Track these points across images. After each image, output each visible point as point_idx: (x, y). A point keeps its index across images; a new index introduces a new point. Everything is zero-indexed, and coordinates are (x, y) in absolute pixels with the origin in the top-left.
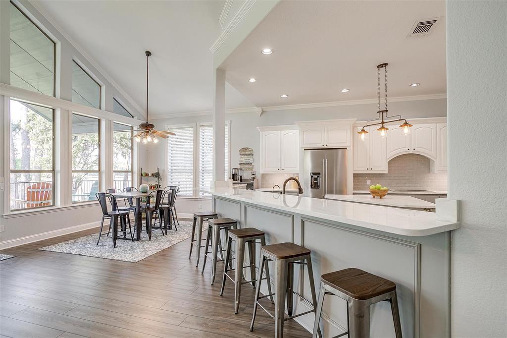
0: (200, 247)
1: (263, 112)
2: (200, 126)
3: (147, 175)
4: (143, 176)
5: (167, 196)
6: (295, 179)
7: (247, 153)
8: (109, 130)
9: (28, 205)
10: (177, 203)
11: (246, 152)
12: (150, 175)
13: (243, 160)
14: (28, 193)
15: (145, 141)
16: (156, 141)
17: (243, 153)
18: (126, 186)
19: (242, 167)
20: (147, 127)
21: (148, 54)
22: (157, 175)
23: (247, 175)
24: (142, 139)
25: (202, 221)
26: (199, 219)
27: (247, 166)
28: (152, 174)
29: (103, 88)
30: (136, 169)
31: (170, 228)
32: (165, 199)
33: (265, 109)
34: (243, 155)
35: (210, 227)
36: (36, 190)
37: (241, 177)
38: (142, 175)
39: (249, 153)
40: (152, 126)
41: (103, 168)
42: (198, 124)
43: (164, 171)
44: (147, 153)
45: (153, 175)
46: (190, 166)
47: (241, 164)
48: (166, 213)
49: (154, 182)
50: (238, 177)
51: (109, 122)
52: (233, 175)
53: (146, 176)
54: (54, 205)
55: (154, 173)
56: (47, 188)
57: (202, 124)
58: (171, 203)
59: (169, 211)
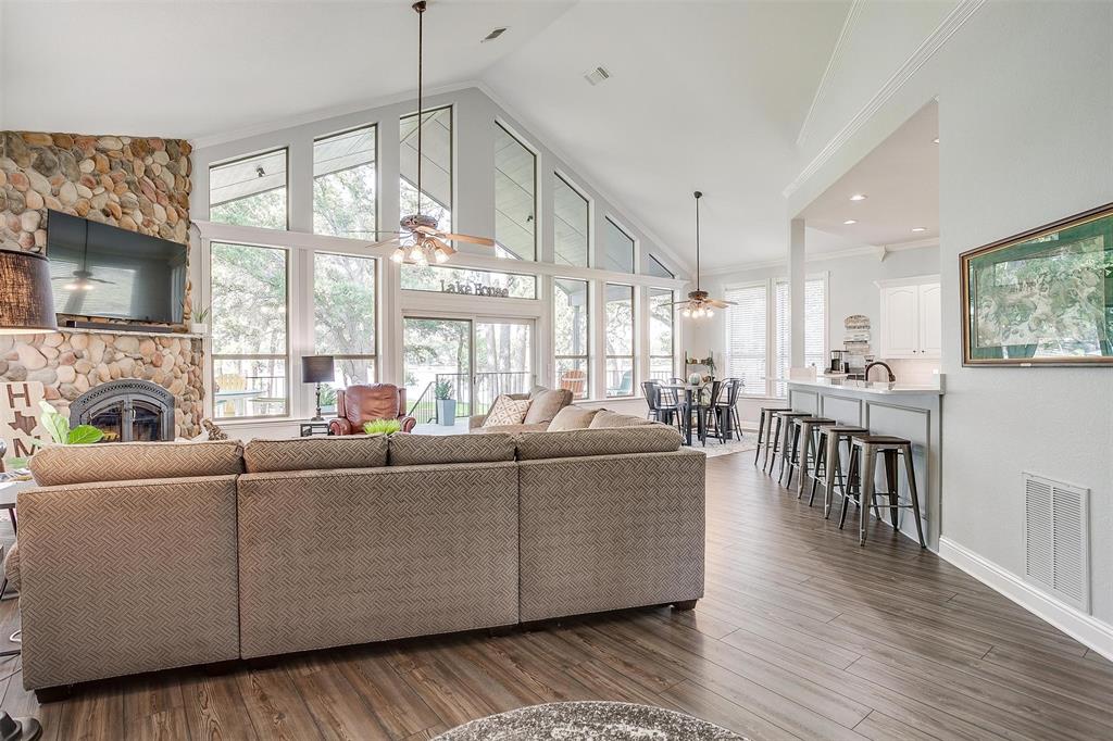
0: (768, 447)
1: (888, 253)
2: (778, 284)
4: (688, 363)
5: (726, 389)
6: (886, 366)
7: (859, 324)
8: (645, 300)
10: (739, 403)
11: (858, 322)
12: (699, 362)
13: (852, 336)
14: (563, 382)
15: (695, 315)
16: (710, 314)
17: (851, 324)
19: (849, 348)
20: (698, 296)
21: (698, 195)
22: (709, 362)
23: (858, 362)
24: (692, 312)
25: (771, 416)
26: (767, 414)
27: (858, 346)
29: (637, 244)
30: (678, 353)
31: (730, 437)
32: (724, 396)
33: (890, 247)
34: (851, 327)
35: (779, 420)
36: (570, 380)
37: (847, 364)
38: (687, 361)
39: (862, 324)
40: (705, 294)
41: (638, 353)
42: (773, 281)
43: (719, 355)
44: (694, 331)
45: (703, 362)
46: (762, 349)
47: (846, 343)
48: (724, 413)
49: (705, 372)
50: (842, 363)
51: (645, 289)
52: (833, 361)
53: (693, 363)
54: (588, 398)
55: (705, 358)
57: (776, 280)
58: (732, 401)
59: (728, 411)
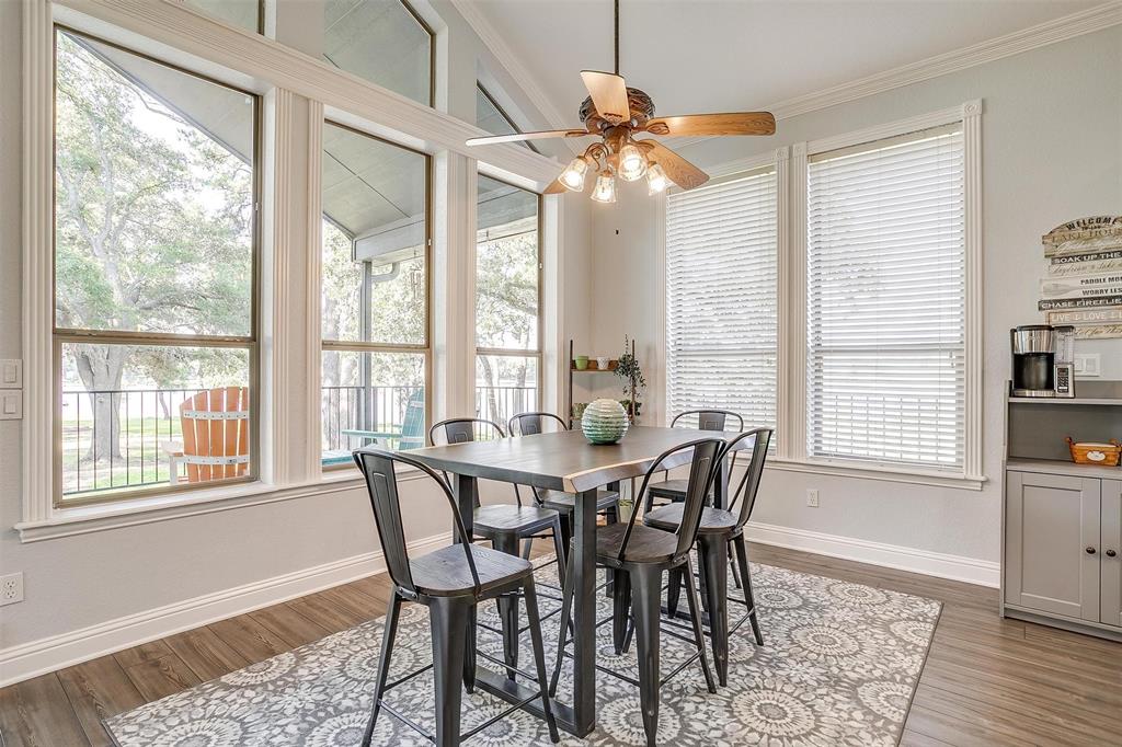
2: (812, 157)
3: (591, 365)
4: (578, 368)
7: (1100, 245)
9: (192, 468)
11: (1093, 239)
12: (601, 367)
13: (1077, 283)
14: (186, 423)
17: (1068, 247)
18: (521, 408)
22: (626, 366)
28: (611, 363)
30: (552, 344)
34: (1066, 258)
36: (209, 415)
37: (1073, 368)
38: (573, 365)
39: (1114, 243)
41: (440, 336)
42: (800, 150)
45: (612, 366)
47: (1053, 306)
52: (1020, 360)
53: (588, 368)
54: (254, 478)
55: (617, 356)
56: (232, 408)
57: (816, 147)
